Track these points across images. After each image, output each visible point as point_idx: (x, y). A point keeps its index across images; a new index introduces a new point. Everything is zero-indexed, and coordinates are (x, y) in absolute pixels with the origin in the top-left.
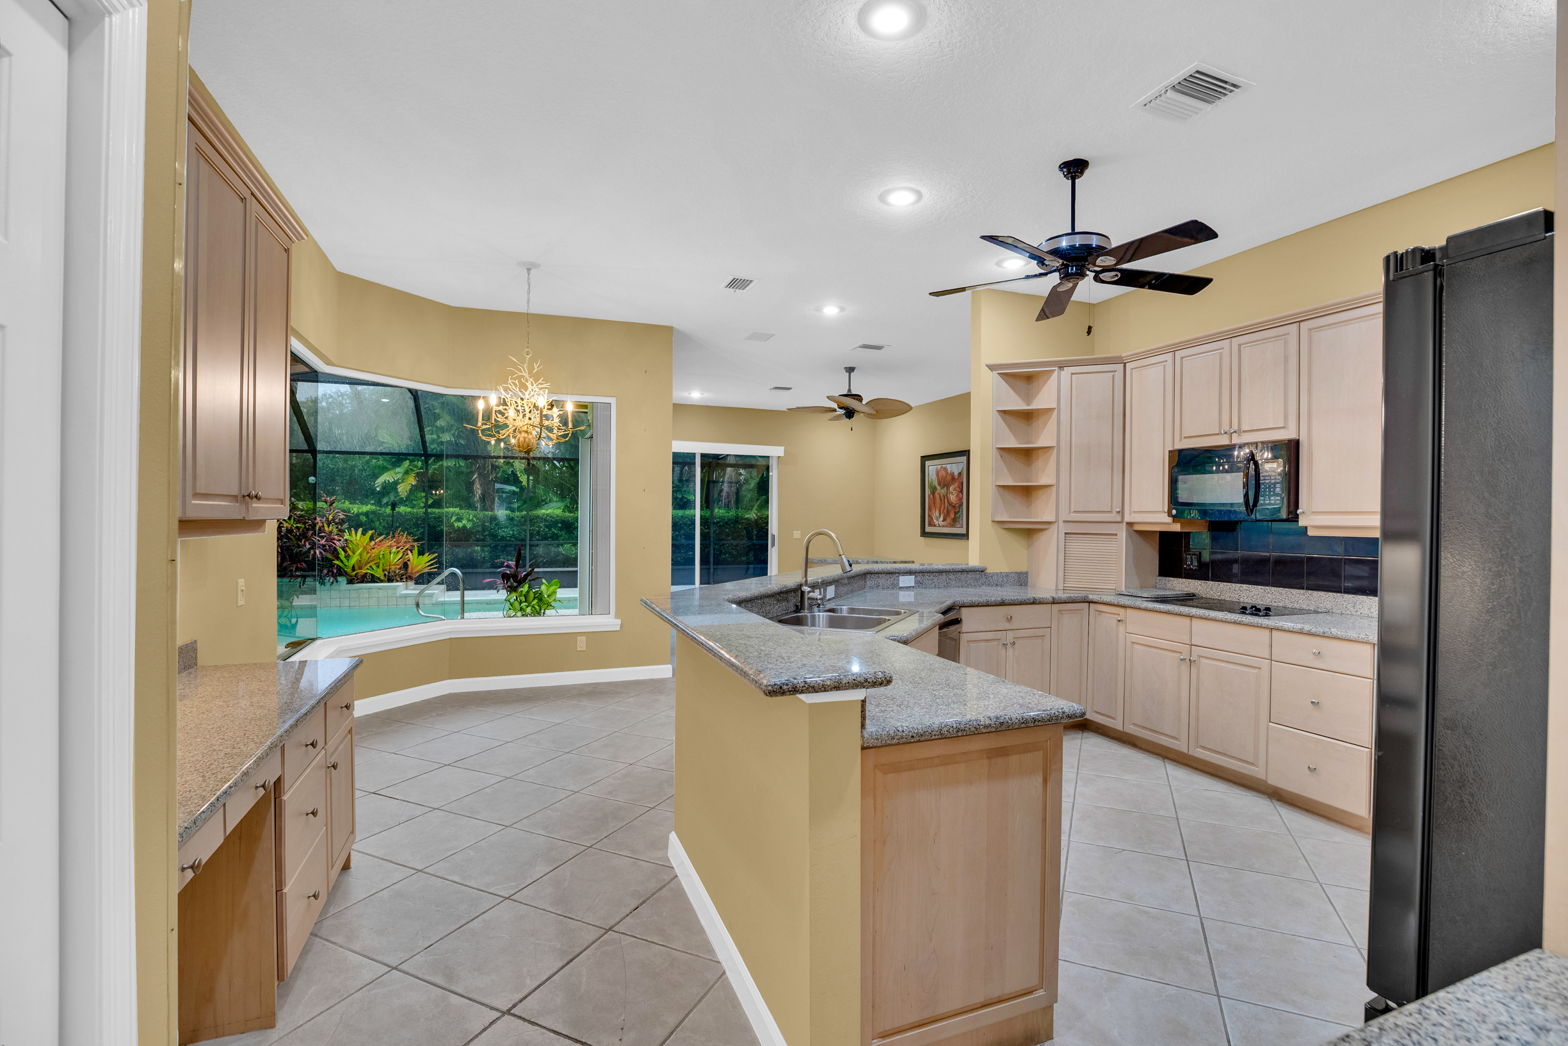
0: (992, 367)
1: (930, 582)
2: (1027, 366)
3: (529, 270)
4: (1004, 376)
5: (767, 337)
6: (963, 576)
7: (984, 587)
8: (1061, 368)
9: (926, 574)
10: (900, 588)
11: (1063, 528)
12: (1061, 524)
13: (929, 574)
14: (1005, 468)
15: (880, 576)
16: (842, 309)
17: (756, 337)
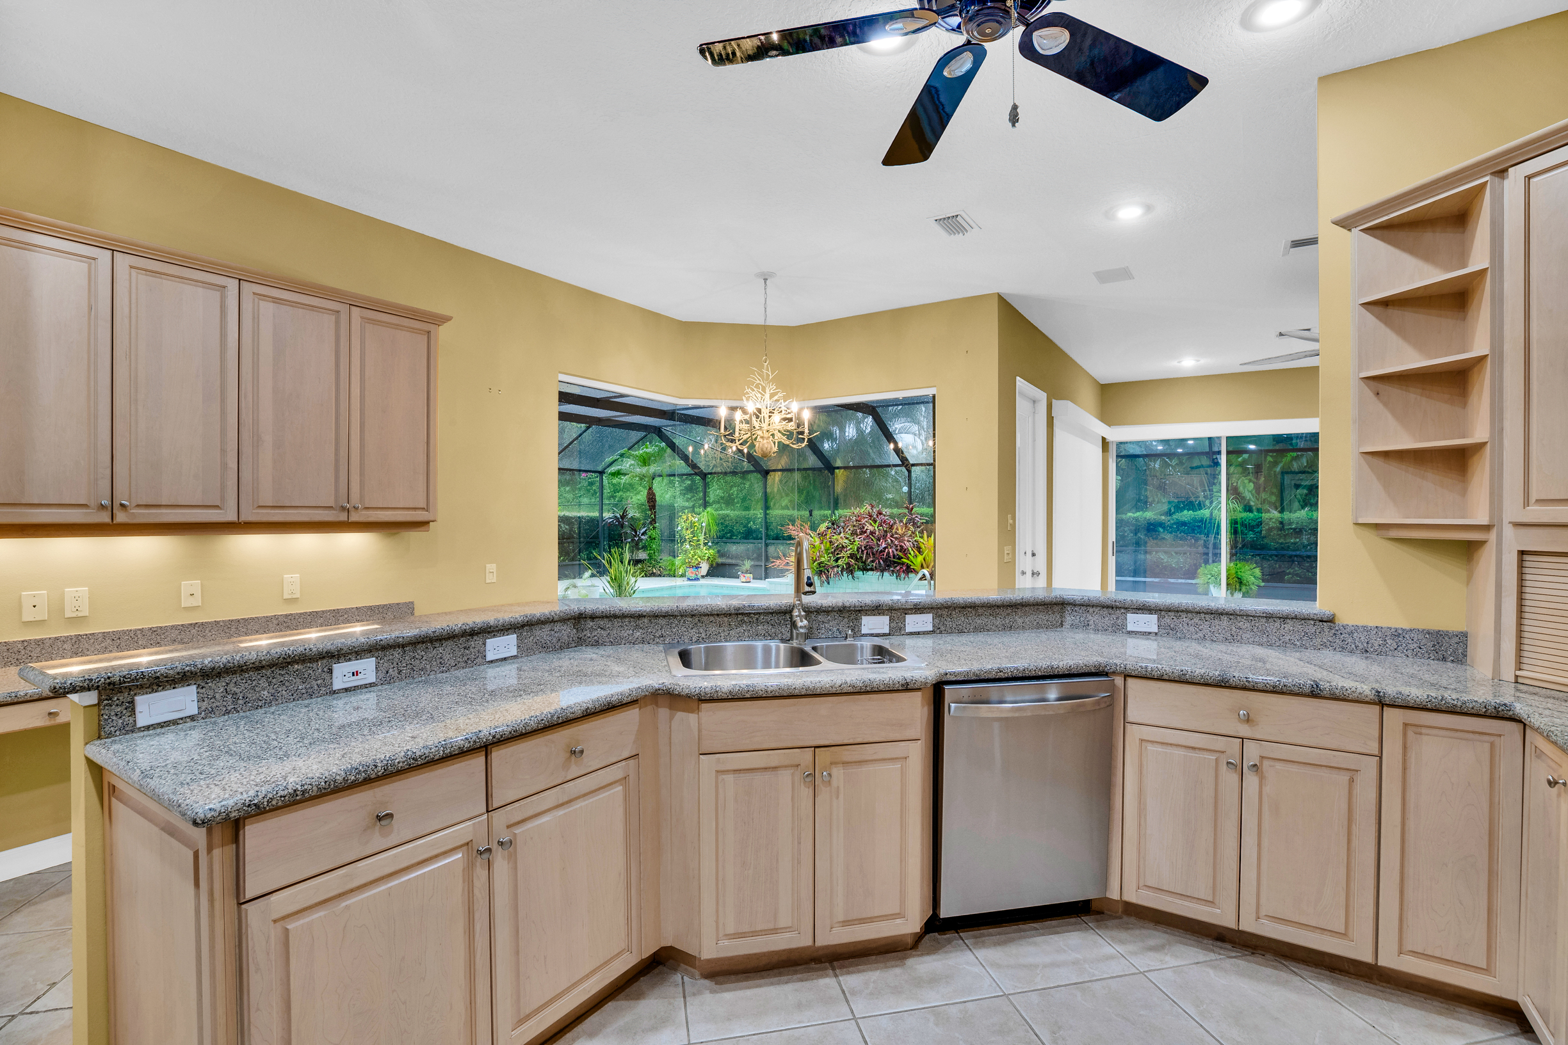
0: (1346, 223)
1: (1192, 629)
2: (1416, 197)
3: (765, 280)
4: (1379, 231)
5: (1124, 274)
6: (1273, 626)
7: (1326, 652)
8: (1502, 173)
9: (1184, 615)
10: (1129, 633)
11: (1512, 541)
12: (1508, 532)
13: (1190, 615)
14: (1389, 416)
15: (1091, 610)
16: (1149, 208)
17: (1104, 277)
